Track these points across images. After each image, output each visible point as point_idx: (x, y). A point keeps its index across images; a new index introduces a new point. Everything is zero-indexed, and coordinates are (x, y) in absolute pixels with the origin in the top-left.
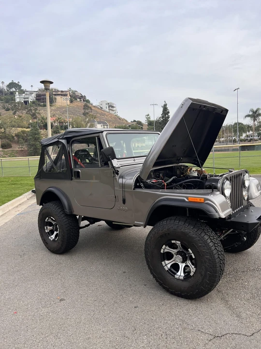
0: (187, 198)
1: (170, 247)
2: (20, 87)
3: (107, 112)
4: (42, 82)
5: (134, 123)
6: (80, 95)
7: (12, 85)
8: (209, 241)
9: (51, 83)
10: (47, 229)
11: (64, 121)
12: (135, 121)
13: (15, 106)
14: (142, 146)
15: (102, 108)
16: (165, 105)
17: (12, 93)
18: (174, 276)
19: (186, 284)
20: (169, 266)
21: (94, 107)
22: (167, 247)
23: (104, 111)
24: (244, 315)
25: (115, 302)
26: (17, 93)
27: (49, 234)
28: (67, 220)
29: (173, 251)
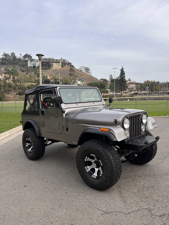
0: (100, 128)
1: (90, 158)
2: (31, 57)
3: (85, 73)
4: (37, 55)
5: (102, 81)
6: (68, 62)
7: (26, 56)
8: (111, 156)
9: (43, 55)
10: (27, 145)
11: (57, 78)
12: (102, 79)
13: (28, 69)
14: (106, 96)
15: (81, 71)
16: (122, 69)
17: (26, 61)
18: (91, 176)
19: (97, 181)
20: (89, 170)
21: (77, 70)
22: (89, 158)
23: (83, 72)
24: (128, 202)
25: (55, 189)
26: (29, 61)
27: (28, 148)
28: (37, 140)
29: (93, 161)
